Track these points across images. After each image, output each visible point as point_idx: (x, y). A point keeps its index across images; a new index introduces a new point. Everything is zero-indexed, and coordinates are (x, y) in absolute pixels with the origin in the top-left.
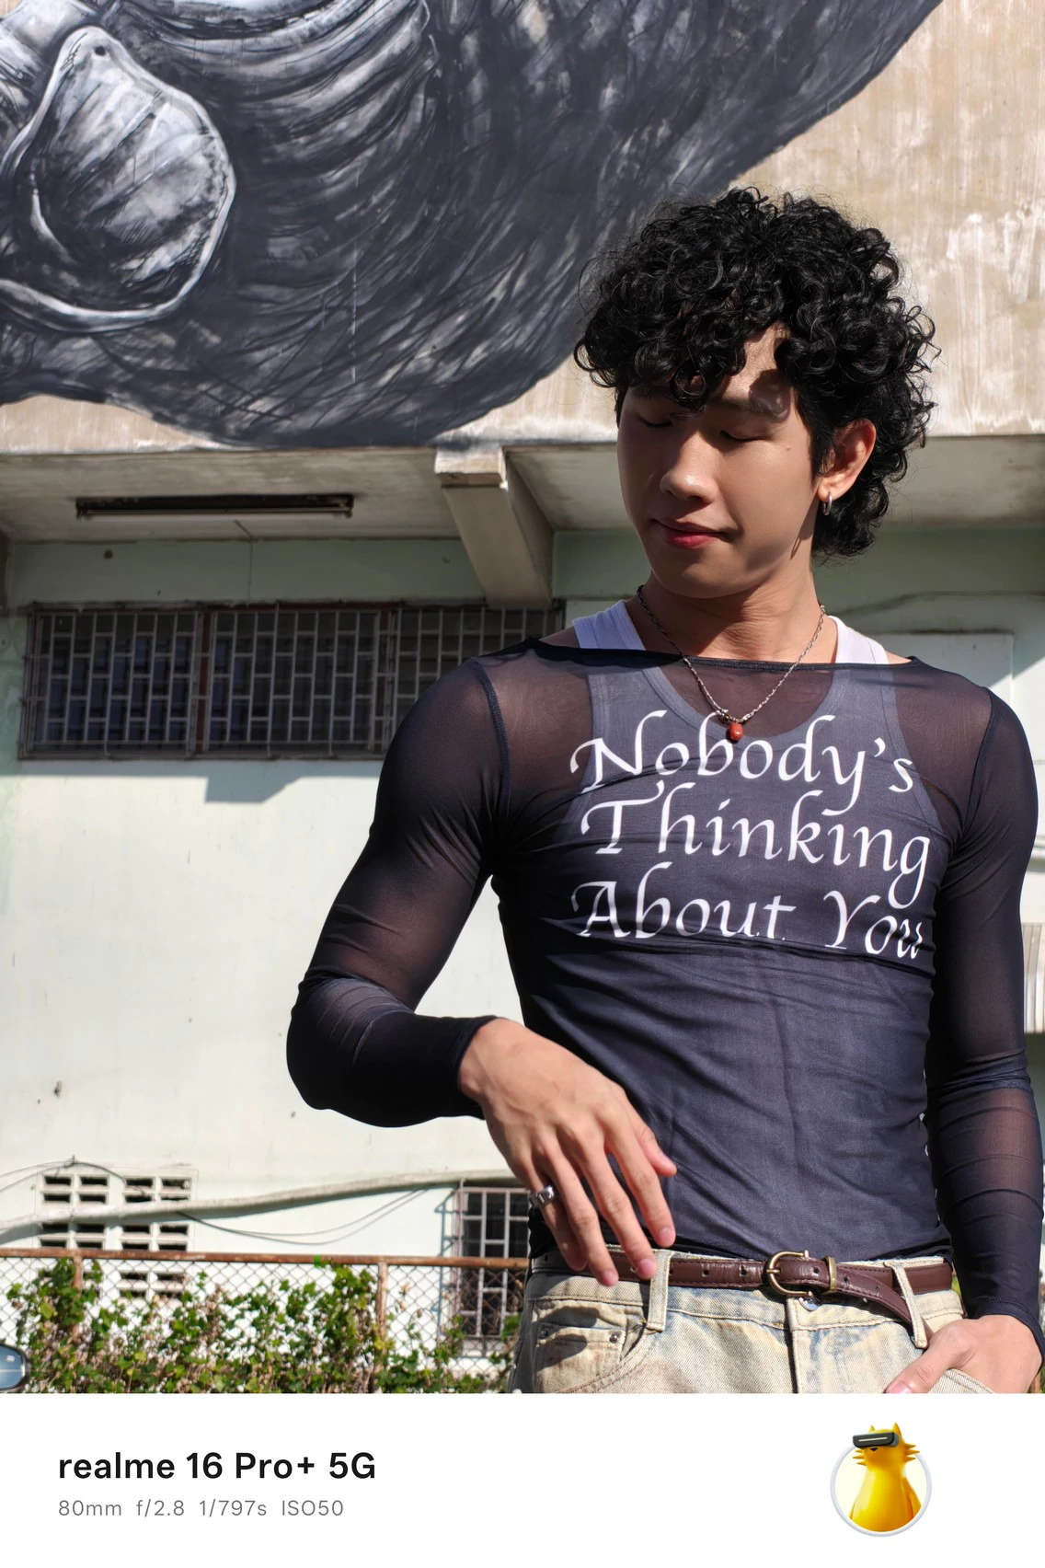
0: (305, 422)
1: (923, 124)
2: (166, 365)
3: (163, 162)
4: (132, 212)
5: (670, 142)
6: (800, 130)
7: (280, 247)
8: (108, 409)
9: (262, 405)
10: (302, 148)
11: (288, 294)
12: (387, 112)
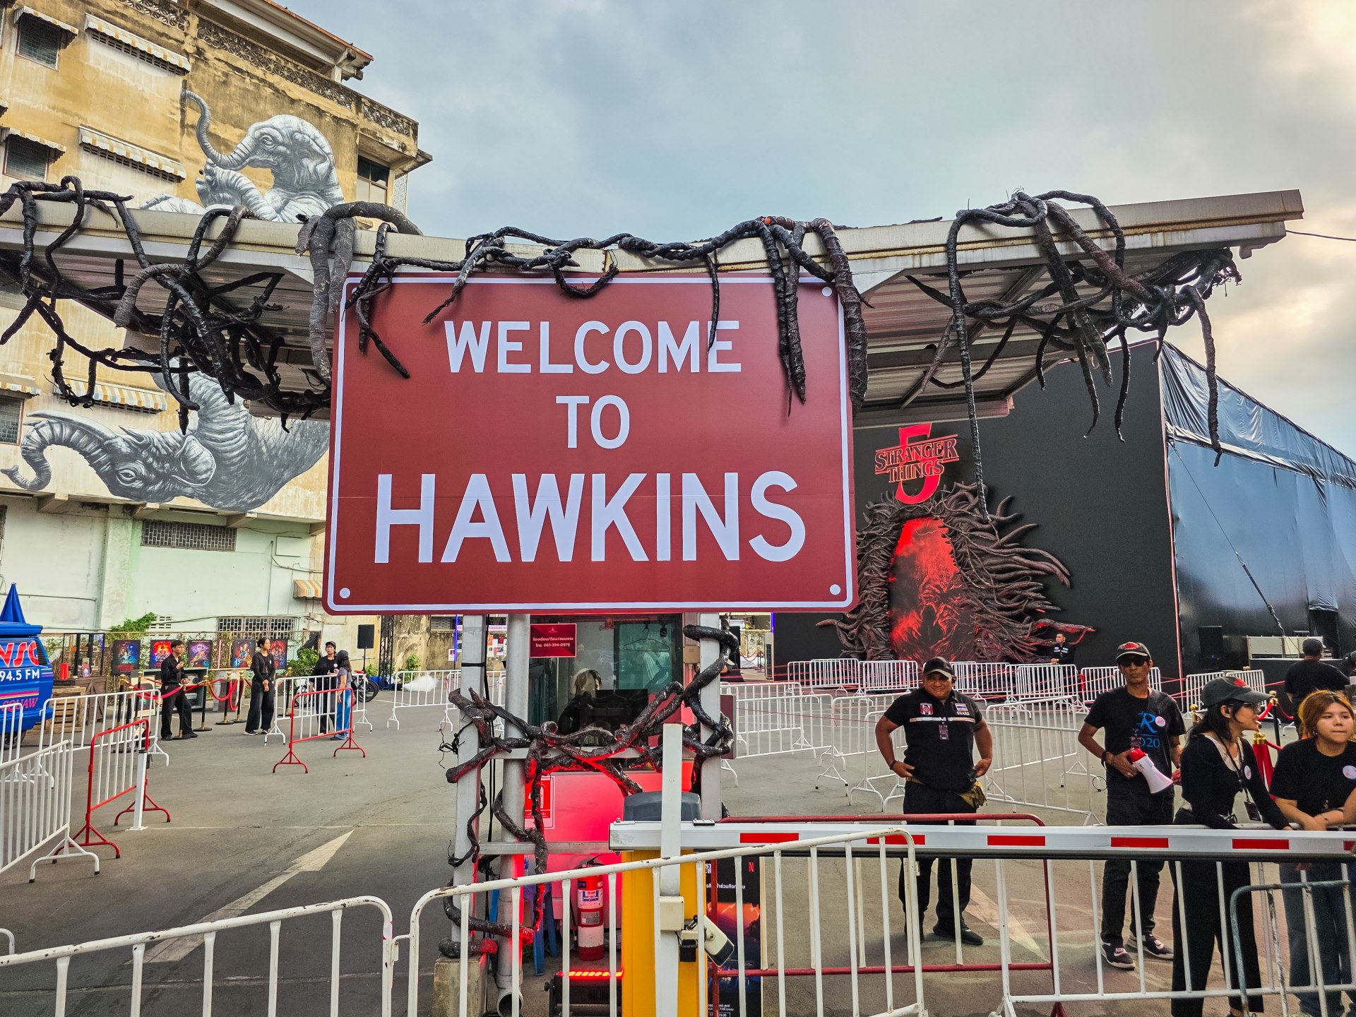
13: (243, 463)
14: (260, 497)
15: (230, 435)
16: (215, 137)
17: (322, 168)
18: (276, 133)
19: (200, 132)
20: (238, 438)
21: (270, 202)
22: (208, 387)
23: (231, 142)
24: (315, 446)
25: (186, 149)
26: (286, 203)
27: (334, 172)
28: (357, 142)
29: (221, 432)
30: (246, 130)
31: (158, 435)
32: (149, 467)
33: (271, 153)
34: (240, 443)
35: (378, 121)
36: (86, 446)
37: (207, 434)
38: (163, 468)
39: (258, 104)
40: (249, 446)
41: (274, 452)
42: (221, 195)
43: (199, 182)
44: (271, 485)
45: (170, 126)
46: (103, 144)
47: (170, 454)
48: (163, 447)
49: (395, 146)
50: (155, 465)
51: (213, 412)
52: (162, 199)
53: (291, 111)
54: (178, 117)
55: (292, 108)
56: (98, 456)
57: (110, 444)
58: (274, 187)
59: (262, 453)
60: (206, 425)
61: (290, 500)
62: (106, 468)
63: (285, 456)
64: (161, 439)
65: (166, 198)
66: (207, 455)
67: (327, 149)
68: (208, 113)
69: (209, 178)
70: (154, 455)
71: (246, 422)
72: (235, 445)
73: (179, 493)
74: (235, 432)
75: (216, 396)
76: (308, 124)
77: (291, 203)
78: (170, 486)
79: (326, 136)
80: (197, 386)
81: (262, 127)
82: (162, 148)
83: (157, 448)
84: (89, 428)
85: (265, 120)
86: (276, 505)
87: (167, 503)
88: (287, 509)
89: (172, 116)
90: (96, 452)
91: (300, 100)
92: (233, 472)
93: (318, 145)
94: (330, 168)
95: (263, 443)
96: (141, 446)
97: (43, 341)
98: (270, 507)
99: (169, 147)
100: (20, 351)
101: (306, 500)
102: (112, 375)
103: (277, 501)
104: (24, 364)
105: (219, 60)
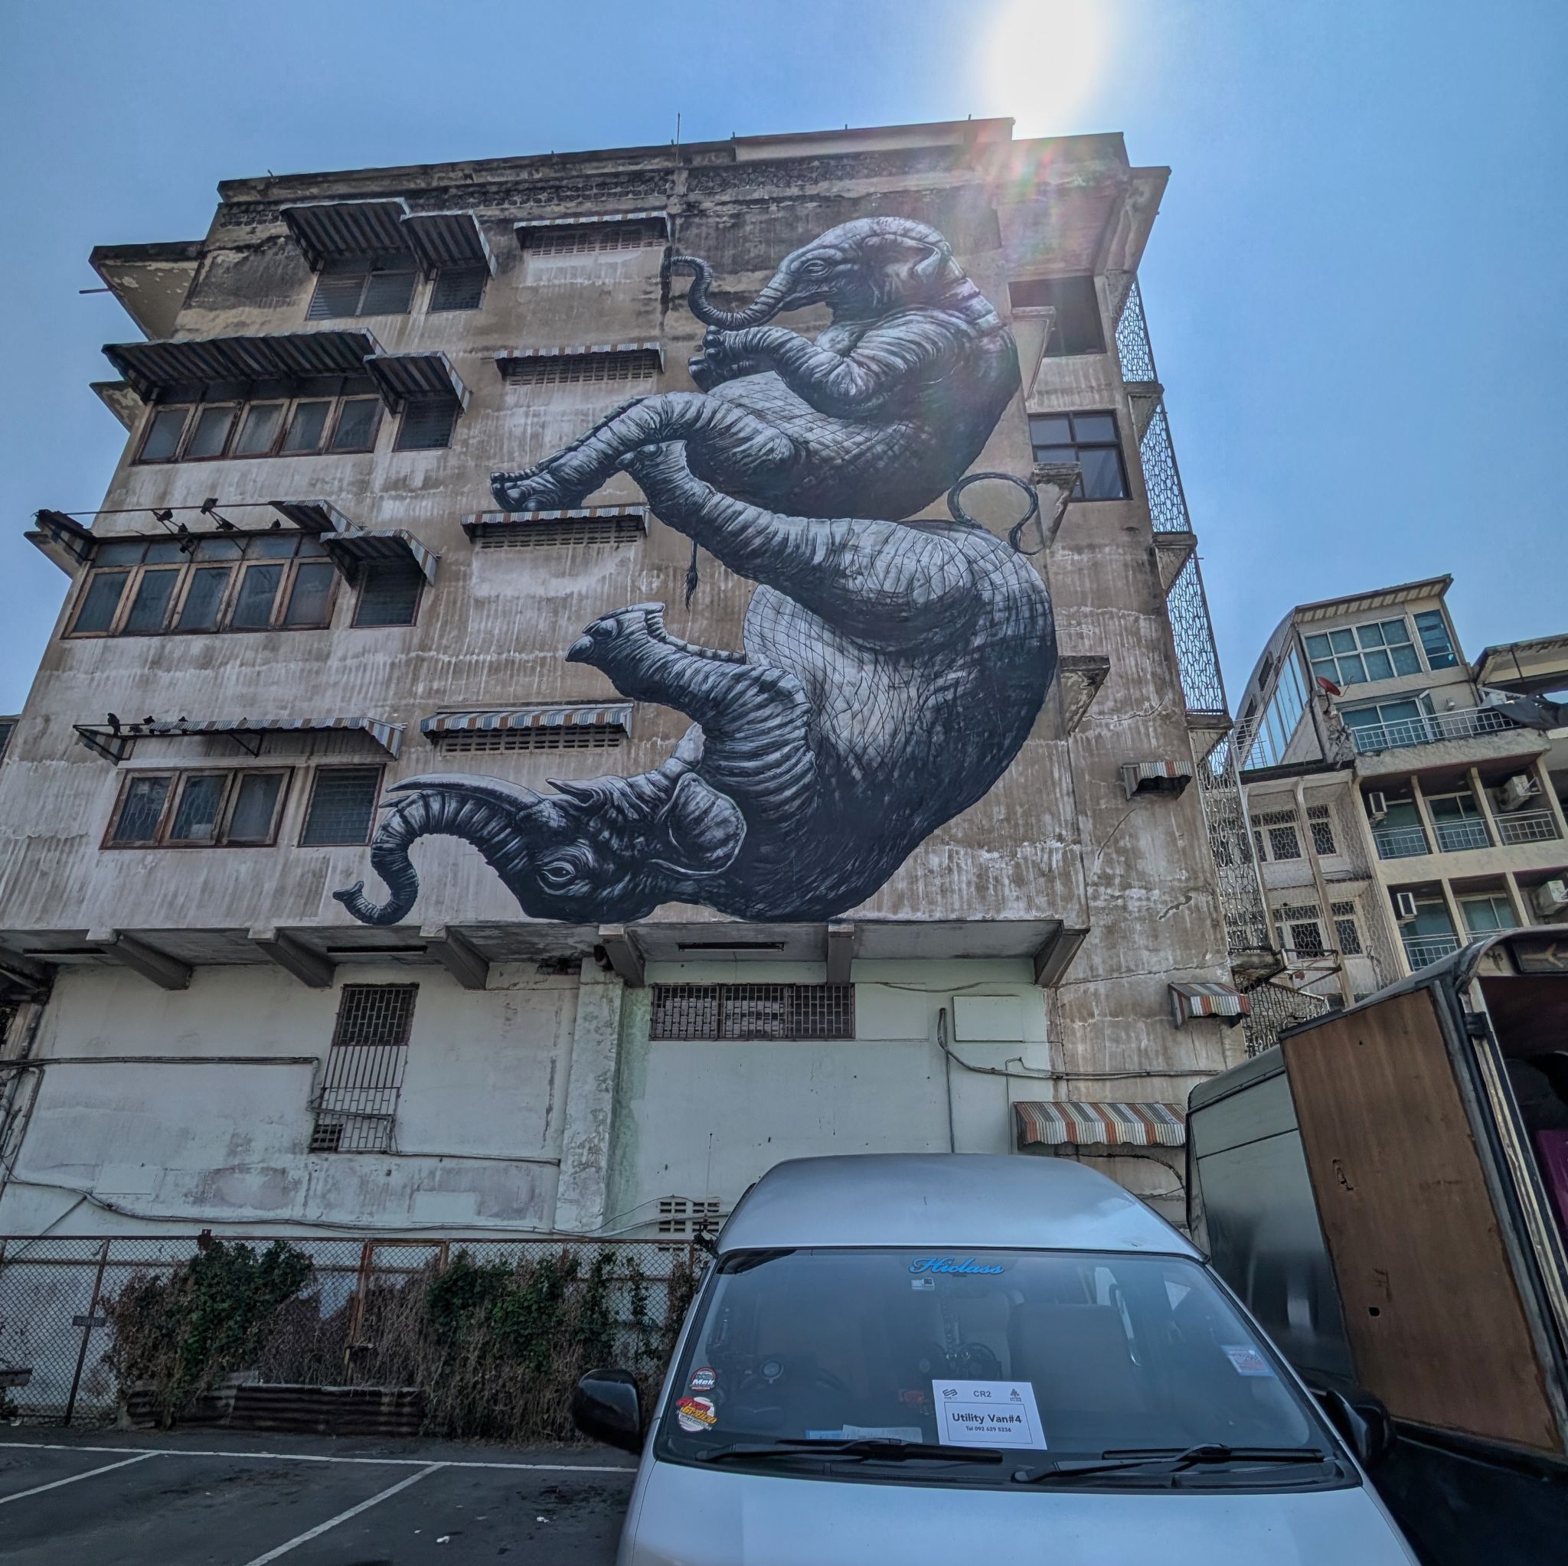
0: (778, 912)
1: (1003, 811)
2: (722, 891)
3: (719, 819)
4: (708, 836)
5: (911, 815)
6: (960, 812)
7: (764, 849)
8: (701, 907)
9: (760, 906)
10: (773, 815)
11: (769, 866)
12: (803, 803)
13: (810, 811)
14: (857, 882)
15: (777, 755)
16: (724, 298)
20: (793, 761)
21: (827, 346)
22: (724, 675)
23: (750, 291)
25: (673, 326)
26: (860, 338)
29: (753, 755)
32: (601, 849)
33: (825, 280)
34: (798, 769)
37: (723, 763)
38: (633, 847)
39: (794, 229)
41: (881, 777)
42: (735, 366)
43: (695, 363)
44: (882, 851)
45: (643, 309)
47: (645, 816)
48: (632, 806)
50: (615, 843)
51: (734, 720)
54: (658, 293)
55: (857, 211)
56: (505, 842)
57: (529, 816)
58: (833, 323)
59: (853, 782)
60: (719, 747)
61: (938, 881)
62: (519, 863)
63: (910, 782)
64: (628, 790)
65: (639, 401)
66: (725, 806)
68: (708, 270)
69: (712, 351)
70: (612, 825)
71: (807, 724)
72: (788, 777)
73: (665, 897)
74: (786, 749)
75: (740, 687)
76: (890, 219)
78: (646, 882)
79: (927, 221)
80: (700, 677)
81: (804, 254)
84: (492, 793)
86: (901, 897)
88: (931, 903)
89: (648, 296)
90: (502, 836)
91: (869, 195)
92: (787, 834)
93: (913, 238)
95: (852, 761)
97: (425, 664)
98: (887, 901)
99: (644, 335)
100: (388, 687)
101: (979, 876)
102: (538, 693)
103: (902, 885)
104: (392, 706)
105: (723, 204)
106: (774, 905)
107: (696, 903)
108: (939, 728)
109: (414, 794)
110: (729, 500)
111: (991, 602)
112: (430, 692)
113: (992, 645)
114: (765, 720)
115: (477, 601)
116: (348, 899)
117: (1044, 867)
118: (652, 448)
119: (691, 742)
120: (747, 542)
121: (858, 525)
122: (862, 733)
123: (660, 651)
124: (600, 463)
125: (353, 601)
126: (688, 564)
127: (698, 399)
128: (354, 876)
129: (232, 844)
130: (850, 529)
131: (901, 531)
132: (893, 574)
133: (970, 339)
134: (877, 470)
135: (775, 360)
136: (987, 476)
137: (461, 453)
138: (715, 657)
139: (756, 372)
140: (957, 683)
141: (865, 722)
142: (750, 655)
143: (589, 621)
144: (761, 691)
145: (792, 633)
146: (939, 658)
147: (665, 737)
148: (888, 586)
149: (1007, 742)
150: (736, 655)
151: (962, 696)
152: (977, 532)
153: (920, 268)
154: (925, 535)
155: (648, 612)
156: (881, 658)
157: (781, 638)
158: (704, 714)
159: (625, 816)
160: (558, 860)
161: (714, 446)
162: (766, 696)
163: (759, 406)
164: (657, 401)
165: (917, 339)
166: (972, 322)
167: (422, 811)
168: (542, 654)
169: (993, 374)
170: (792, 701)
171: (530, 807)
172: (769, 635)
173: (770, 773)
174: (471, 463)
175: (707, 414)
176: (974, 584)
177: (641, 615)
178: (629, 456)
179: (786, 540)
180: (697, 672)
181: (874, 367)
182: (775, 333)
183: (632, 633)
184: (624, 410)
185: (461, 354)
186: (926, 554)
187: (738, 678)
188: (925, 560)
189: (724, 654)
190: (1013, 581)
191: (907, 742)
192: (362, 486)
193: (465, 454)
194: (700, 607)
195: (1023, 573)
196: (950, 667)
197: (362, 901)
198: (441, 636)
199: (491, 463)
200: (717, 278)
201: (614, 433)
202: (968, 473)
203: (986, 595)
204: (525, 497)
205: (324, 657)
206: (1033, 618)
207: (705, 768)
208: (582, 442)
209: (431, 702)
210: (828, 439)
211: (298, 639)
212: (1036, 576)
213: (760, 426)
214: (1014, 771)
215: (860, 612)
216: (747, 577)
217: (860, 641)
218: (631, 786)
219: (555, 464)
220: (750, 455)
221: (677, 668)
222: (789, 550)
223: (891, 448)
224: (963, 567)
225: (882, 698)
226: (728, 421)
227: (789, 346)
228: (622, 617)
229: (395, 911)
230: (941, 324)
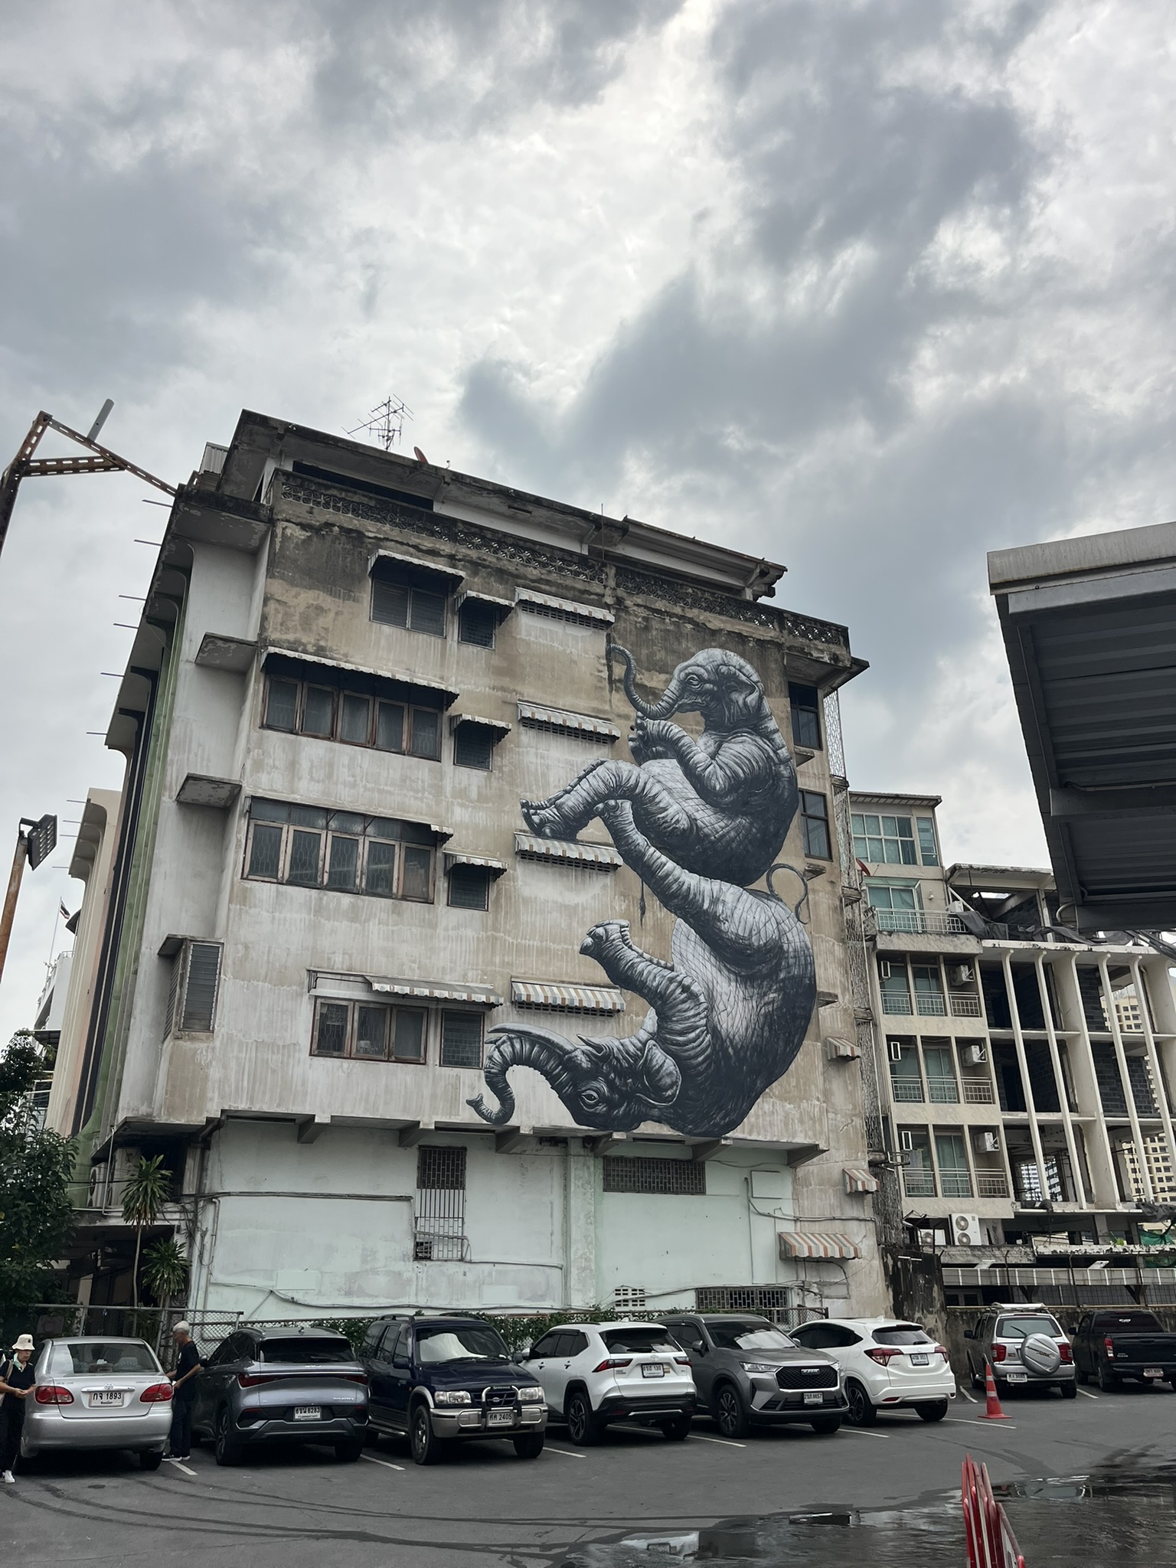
1: (795, 1081)
13: (710, 1071)
14: (734, 1117)
15: (692, 1035)
16: (641, 687)
17: (752, 699)
18: (702, 671)
19: (628, 686)
20: (701, 1039)
21: (703, 748)
22: (663, 977)
23: (658, 689)
24: (787, 1042)
25: (616, 706)
26: (719, 747)
27: (766, 702)
28: (785, 663)
29: (682, 1033)
30: (671, 673)
31: (617, 1043)
32: (610, 1084)
33: (699, 694)
35: (804, 635)
36: (547, 1064)
38: (626, 1084)
39: (680, 643)
40: (714, 1049)
41: (742, 1054)
43: (631, 740)
45: (599, 685)
46: (542, 715)
48: (624, 1058)
49: (826, 659)
52: (599, 765)
53: (713, 644)
54: (605, 674)
55: (714, 640)
58: (706, 730)
60: (665, 1025)
61: (768, 1119)
62: (568, 1089)
63: (755, 1059)
64: (621, 1047)
66: (670, 1064)
67: (755, 678)
68: (633, 663)
69: (640, 732)
70: (614, 1069)
71: (706, 1017)
72: (699, 1049)
74: (698, 1031)
75: (672, 987)
76: (732, 654)
77: (725, 745)
78: (635, 1108)
79: (751, 663)
80: (651, 977)
81: (686, 667)
82: (594, 709)
83: (618, 1059)
84: (548, 1040)
85: (689, 659)
86: (752, 1126)
87: (635, 1131)
88: (766, 1131)
89: (600, 674)
90: (558, 1070)
91: (721, 630)
93: (744, 675)
94: (761, 698)
96: (602, 1057)
97: (499, 942)
98: (747, 1130)
99: (600, 707)
100: (477, 955)
101: (785, 1117)
102: (567, 974)
103: (753, 1120)
104: (482, 971)
105: (638, 605)
106: (696, 1127)
107: (660, 1122)
108: (766, 1028)
109: (504, 1036)
110: (658, 854)
111: (788, 952)
112: (503, 964)
113: (789, 978)
114: (686, 1011)
115: (523, 898)
116: (476, 1104)
117: (812, 1114)
118: (612, 802)
119: (650, 1020)
120: (669, 887)
121: (726, 886)
122: (733, 1026)
123: (630, 955)
124: (584, 807)
125: (446, 885)
126: (639, 896)
127: (636, 770)
128: (476, 1090)
129: (398, 1061)
130: (721, 889)
131: (745, 895)
132: (743, 922)
133: (775, 764)
134: (732, 848)
135: (676, 751)
136: (784, 866)
137: (499, 778)
138: (658, 964)
139: (667, 758)
140: (773, 1001)
141: (734, 1019)
142: (676, 965)
143: (590, 927)
144: (683, 992)
145: (696, 955)
146: (765, 983)
147: (637, 1015)
148: (741, 933)
149: (796, 1041)
150: (669, 965)
151: (777, 1008)
152: (780, 903)
153: (749, 699)
154: (757, 900)
155: (622, 927)
156: (739, 979)
157: (690, 957)
158: (656, 1002)
159: (621, 1064)
160: (589, 1089)
161: (646, 809)
162: (685, 995)
163: (670, 784)
164: (611, 765)
165: (749, 756)
166: (775, 752)
167: (511, 1049)
168: (565, 947)
169: (786, 794)
170: (698, 1000)
171: (571, 1052)
172: (684, 954)
173: (691, 1046)
174: (507, 788)
175: (641, 784)
176: (780, 938)
177: (617, 927)
178: (601, 806)
179: (689, 888)
180: (649, 973)
181: (728, 772)
182: (676, 730)
183: (614, 940)
184: (594, 768)
185: (487, 689)
186: (757, 913)
187: (671, 980)
188: (757, 917)
189: (663, 962)
190: (797, 940)
191: (753, 1033)
192: (438, 790)
193: (502, 778)
194: (648, 928)
195: (801, 935)
196: (770, 989)
197: (483, 1107)
198: (505, 923)
199: (519, 790)
200: (641, 673)
201: (590, 785)
202: (775, 863)
203: (785, 947)
204: (543, 822)
205: (433, 925)
206: (806, 965)
207: (660, 1036)
208: (573, 787)
209: (506, 971)
210: (707, 820)
211: (413, 909)
212: (807, 939)
213: (671, 801)
214: (799, 1057)
215: (728, 946)
216: (671, 911)
217: (728, 966)
218: (622, 1045)
219: (558, 802)
220: (666, 822)
221: (639, 968)
222: (691, 896)
223: (738, 835)
224: (775, 926)
225: (740, 1004)
226: (653, 793)
227: (682, 742)
228: (607, 927)
229: (504, 1116)
230: (760, 748)
